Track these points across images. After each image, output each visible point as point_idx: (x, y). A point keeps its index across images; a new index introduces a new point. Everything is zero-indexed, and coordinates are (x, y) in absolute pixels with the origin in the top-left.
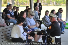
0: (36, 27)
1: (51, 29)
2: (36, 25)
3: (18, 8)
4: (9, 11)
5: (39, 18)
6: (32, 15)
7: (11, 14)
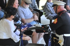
0: (34, 21)
2: (34, 18)
5: (37, 6)
6: (27, 4)
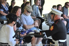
0: (35, 27)
1: (53, 30)
2: (35, 24)
3: (14, 2)
4: (2, 5)
7: (4, 9)
